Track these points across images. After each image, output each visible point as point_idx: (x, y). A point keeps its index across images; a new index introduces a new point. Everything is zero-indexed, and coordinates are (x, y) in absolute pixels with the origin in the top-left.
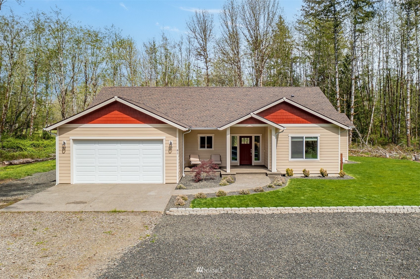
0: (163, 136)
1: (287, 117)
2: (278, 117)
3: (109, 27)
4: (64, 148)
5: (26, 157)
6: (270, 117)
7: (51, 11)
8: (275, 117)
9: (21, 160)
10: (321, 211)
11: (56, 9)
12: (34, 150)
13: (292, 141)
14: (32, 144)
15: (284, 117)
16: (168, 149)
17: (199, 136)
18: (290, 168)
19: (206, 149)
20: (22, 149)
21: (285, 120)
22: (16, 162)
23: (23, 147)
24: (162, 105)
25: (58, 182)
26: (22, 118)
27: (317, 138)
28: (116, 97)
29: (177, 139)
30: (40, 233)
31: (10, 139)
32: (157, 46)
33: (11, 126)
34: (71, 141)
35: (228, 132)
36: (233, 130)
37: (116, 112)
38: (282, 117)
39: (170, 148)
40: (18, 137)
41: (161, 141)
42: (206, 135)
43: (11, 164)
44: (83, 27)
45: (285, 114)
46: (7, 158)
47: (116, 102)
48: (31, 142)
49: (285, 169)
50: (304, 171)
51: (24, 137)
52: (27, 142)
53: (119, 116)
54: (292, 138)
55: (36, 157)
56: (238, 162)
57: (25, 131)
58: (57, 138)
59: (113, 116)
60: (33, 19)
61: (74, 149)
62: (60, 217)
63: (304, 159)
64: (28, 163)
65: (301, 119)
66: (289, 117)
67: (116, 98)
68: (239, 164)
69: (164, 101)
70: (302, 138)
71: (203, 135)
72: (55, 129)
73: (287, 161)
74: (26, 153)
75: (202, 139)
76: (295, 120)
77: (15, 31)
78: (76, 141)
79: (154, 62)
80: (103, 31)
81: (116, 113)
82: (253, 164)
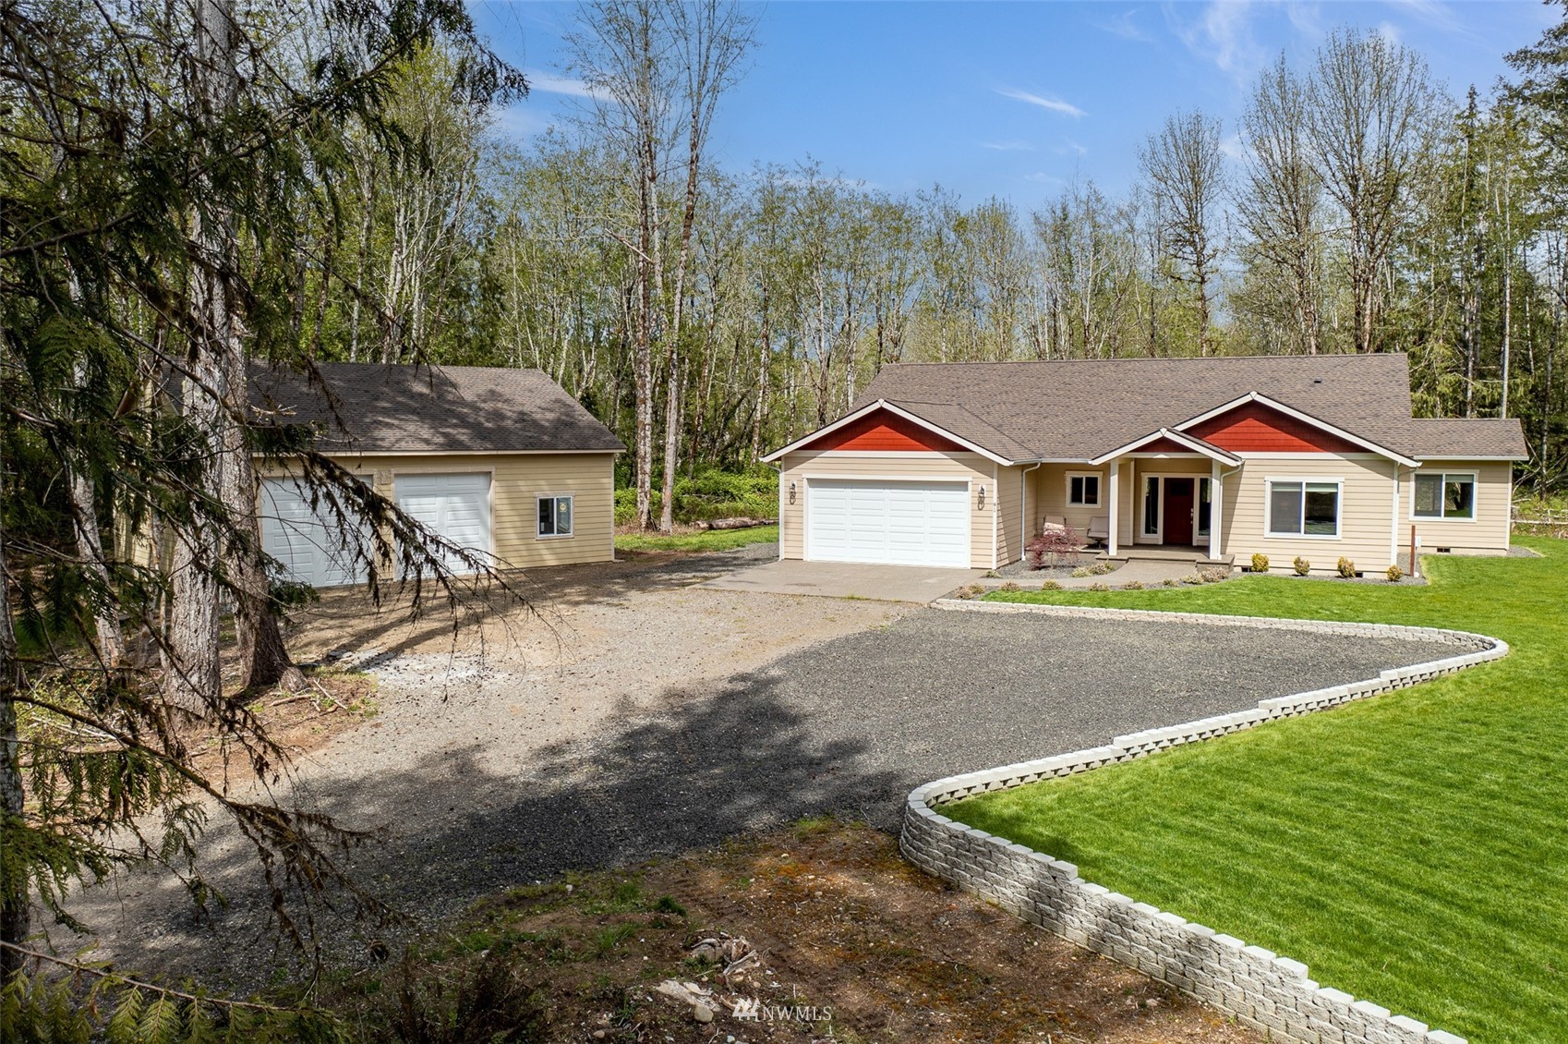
0: (967, 475)
1: (1262, 436)
2: (1240, 437)
3: (929, 192)
4: (793, 495)
5: (742, 513)
6: (1223, 436)
7: (798, 169)
8: (1233, 436)
9: (731, 521)
10: (1201, 621)
11: (806, 164)
12: (759, 500)
13: (1273, 493)
14: (753, 487)
15: (1257, 436)
16: (976, 500)
17: (1069, 476)
18: (1262, 552)
19: (1084, 505)
20: (733, 497)
21: (1257, 443)
22: (721, 523)
23: (735, 492)
24: (997, 407)
25: (782, 556)
26: (739, 419)
27: (1336, 485)
28: (881, 401)
29: (995, 481)
30: (741, 612)
31: (710, 473)
32: (1071, 217)
33: (713, 441)
34: (805, 481)
35: (1115, 468)
36: (1123, 465)
37: (883, 428)
38: (1248, 436)
39: (981, 500)
40: (727, 469)
41: (962, 486)
42: (1084, 475)
43: (711, 527)
44: (872, 195)
45: (1257, 430)
46: (703, 515)
47: (881, 410)
48: (753, 482)
49: (1250, 557)
50: (1297, 562)
51: (739, 469)
52: (746, 481)
53: (888, 436)
54: (1274, 484)
55: (760, 514)
56: (1158, 537)
57: (742, 452)
58: (782, 475)
59: (878, 436)
60: (759, 186)
61: (811, 496)
62: (772, 599)
63: (1302, 535)
64: (746, 526)
65: (1297, 441)
66: (1267, 436)
67: (881, 403)
68: (1161, 542)
69: (1004, 397)
70: (1300, 485)
71: (1077, 475)
72: (779, 459)
73: (1261, 538)
74: (741, 505)
75: (1076, 483)
76: (1282, 442)
77: (721, 223)
78: (814, 483)
79: (1064, 265)
80: (913, 202)
81: (882, 431)
82: (1195, 544)
